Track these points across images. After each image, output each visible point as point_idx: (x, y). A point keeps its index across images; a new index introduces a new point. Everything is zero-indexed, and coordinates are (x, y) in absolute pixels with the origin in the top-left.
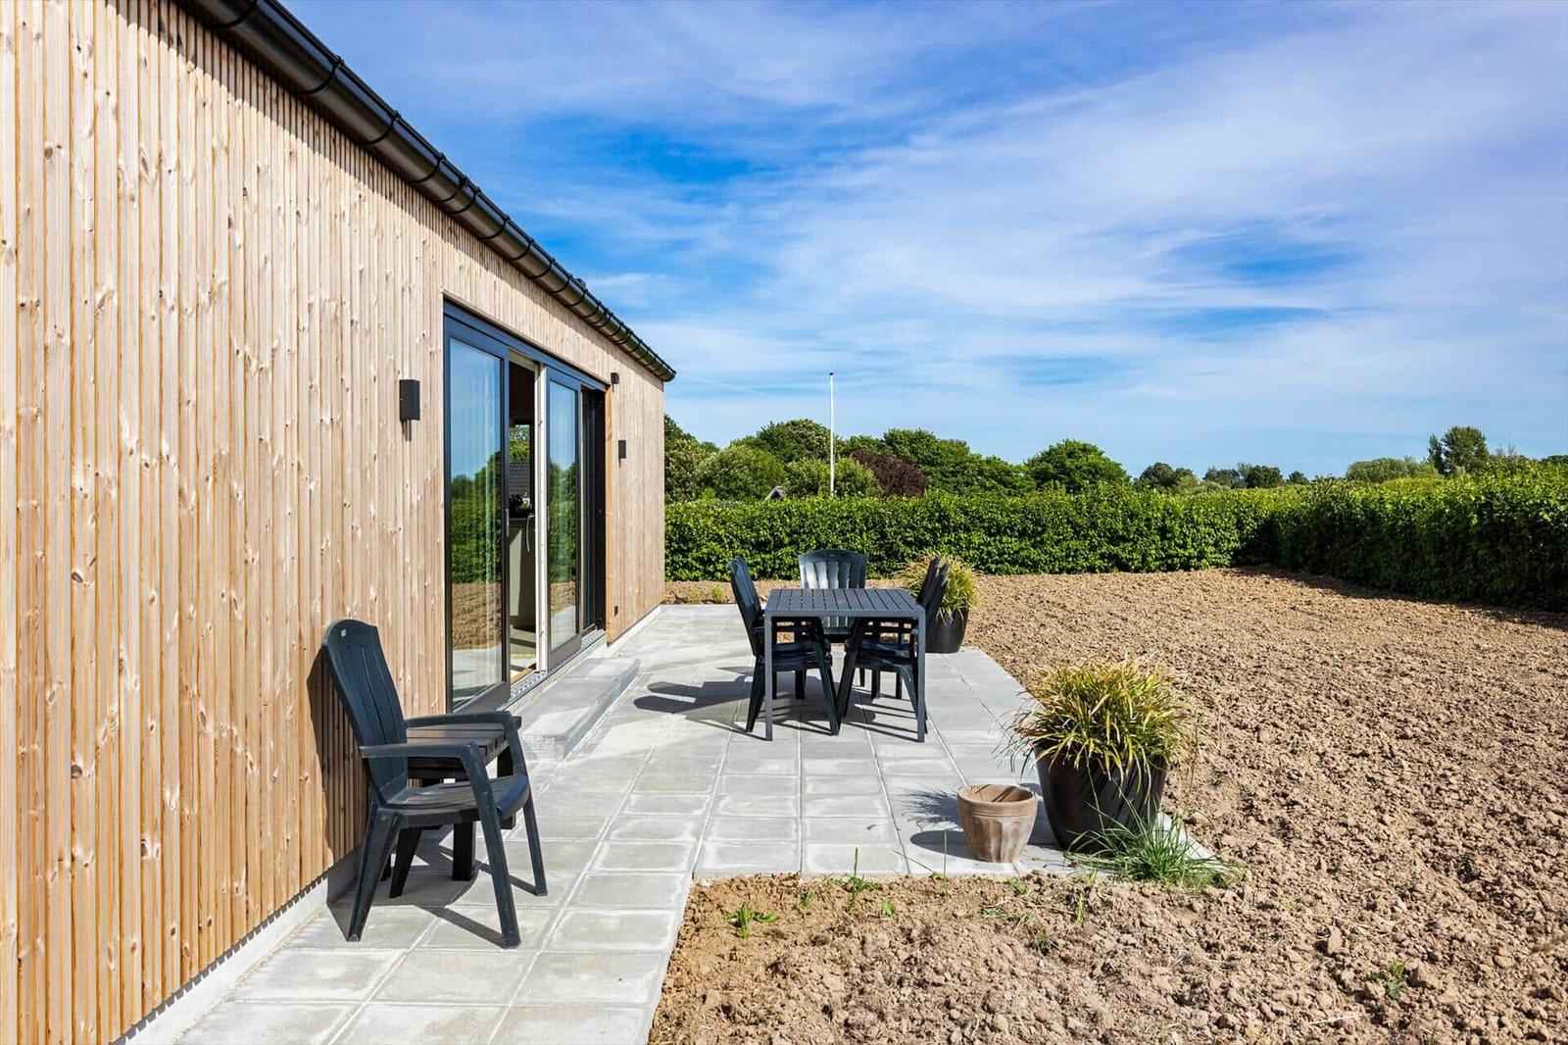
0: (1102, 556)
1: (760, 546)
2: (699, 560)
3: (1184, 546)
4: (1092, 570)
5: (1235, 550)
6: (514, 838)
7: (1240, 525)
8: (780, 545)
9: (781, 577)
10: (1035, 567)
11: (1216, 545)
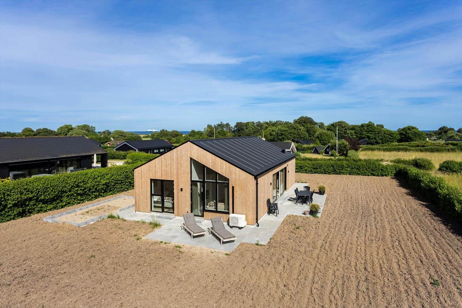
0: (371, 173)
1: (315, 169)
2: (305, 170)
3: (385, 172)
4: (369, 175)
5: (395, 173)
6: (277, 211)
7: (396, 169)
8: (317, 168)
9: (318, 173)
10: (359, 174)
11: (391, 172)
